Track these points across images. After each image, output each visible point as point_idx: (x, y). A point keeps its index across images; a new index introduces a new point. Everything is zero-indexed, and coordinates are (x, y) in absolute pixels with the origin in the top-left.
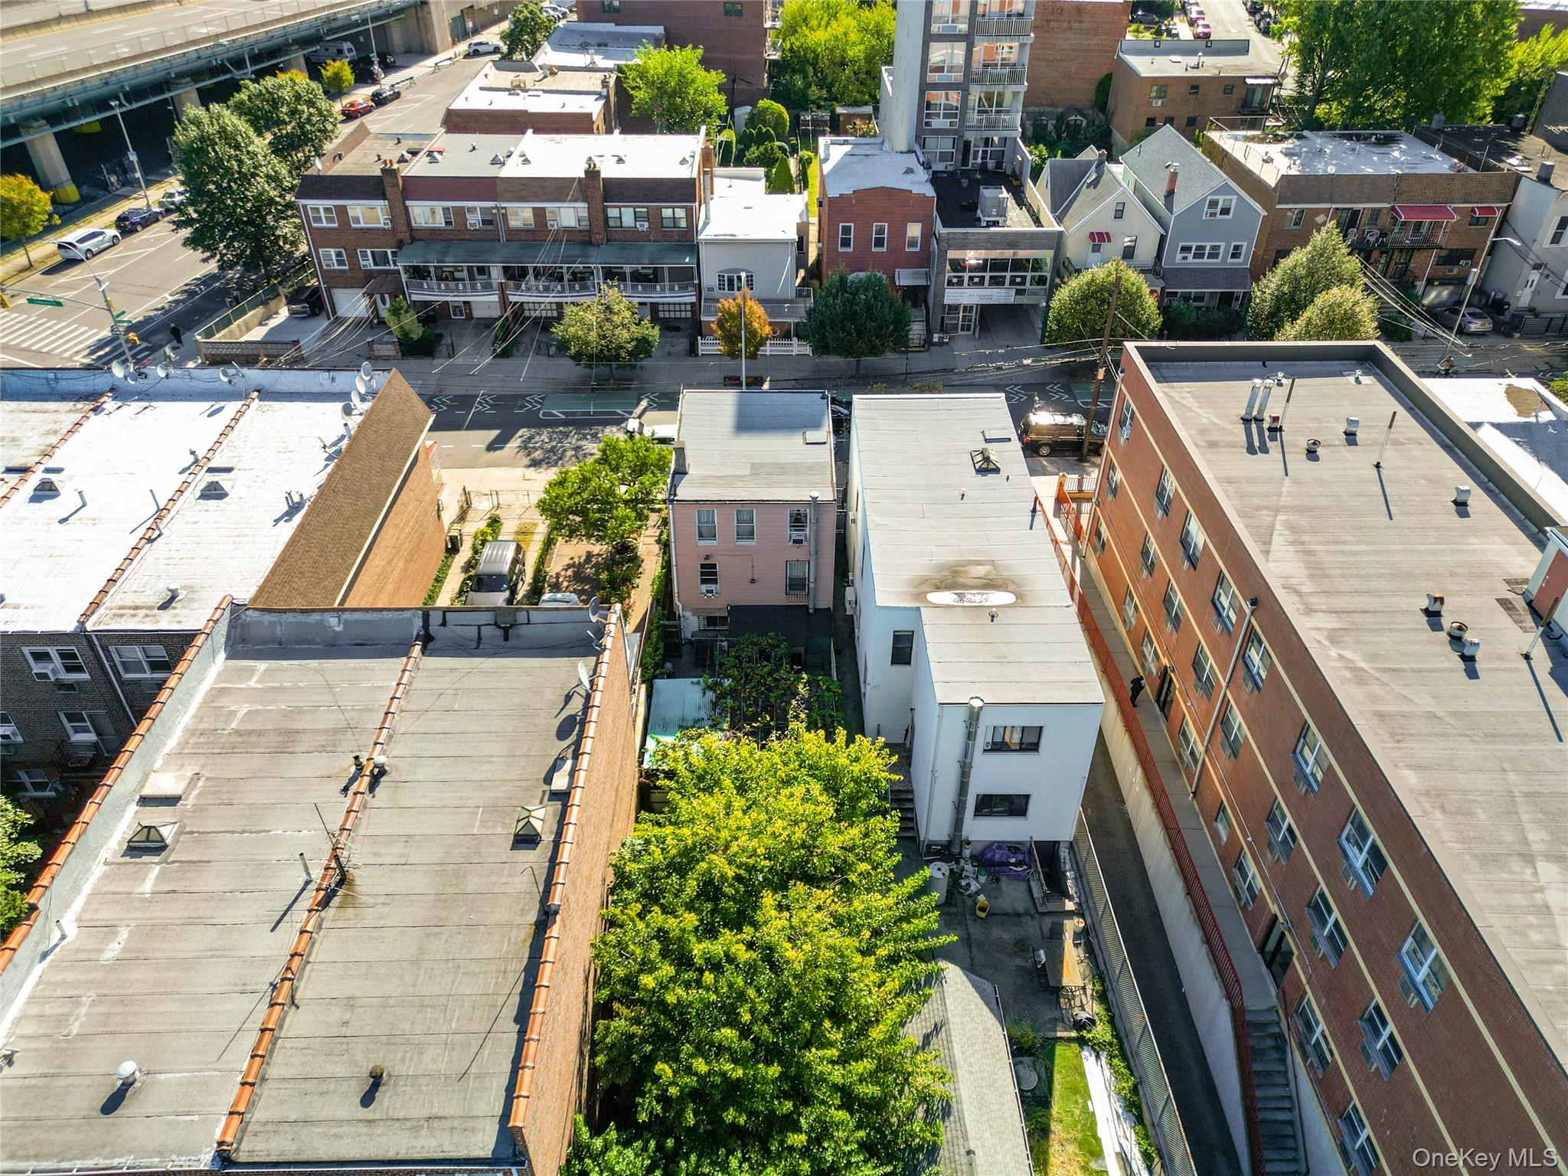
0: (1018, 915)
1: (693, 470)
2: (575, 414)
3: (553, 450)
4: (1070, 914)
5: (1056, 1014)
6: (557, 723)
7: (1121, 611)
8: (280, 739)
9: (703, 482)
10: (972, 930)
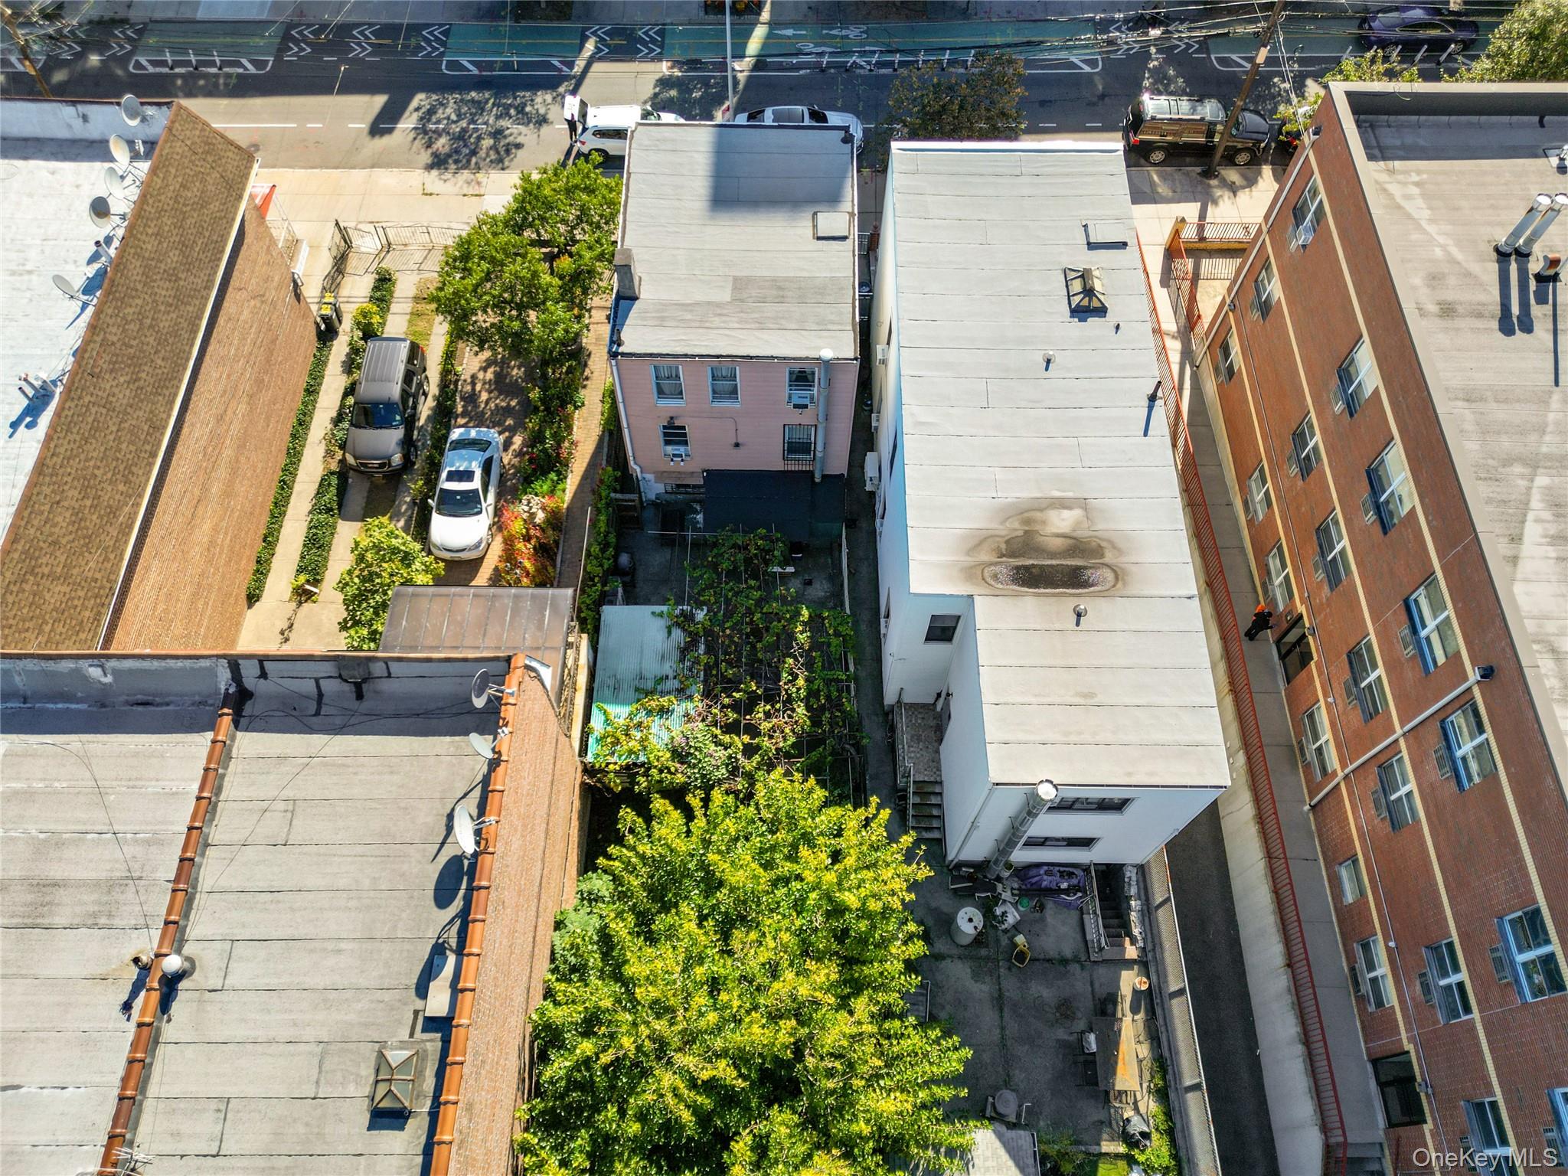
0: (1064, 962)
1: (647, 292)
2: (490, 66)
3: (462, 137)
4: (1129, 964)
5: (1101, 1115)
6: (434, 871)
7: (1244, 489)
8: (30, 898)
9: (662, 317)
10: (1004, 984)
